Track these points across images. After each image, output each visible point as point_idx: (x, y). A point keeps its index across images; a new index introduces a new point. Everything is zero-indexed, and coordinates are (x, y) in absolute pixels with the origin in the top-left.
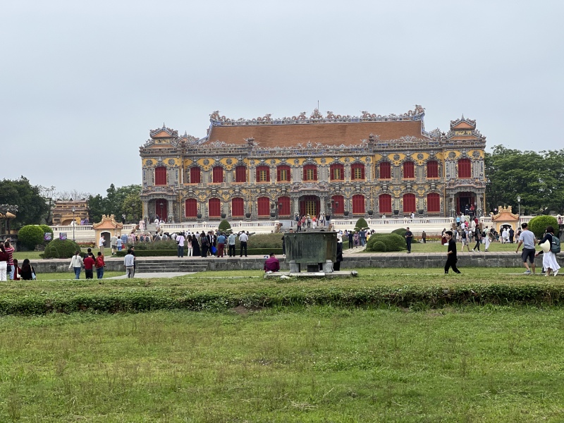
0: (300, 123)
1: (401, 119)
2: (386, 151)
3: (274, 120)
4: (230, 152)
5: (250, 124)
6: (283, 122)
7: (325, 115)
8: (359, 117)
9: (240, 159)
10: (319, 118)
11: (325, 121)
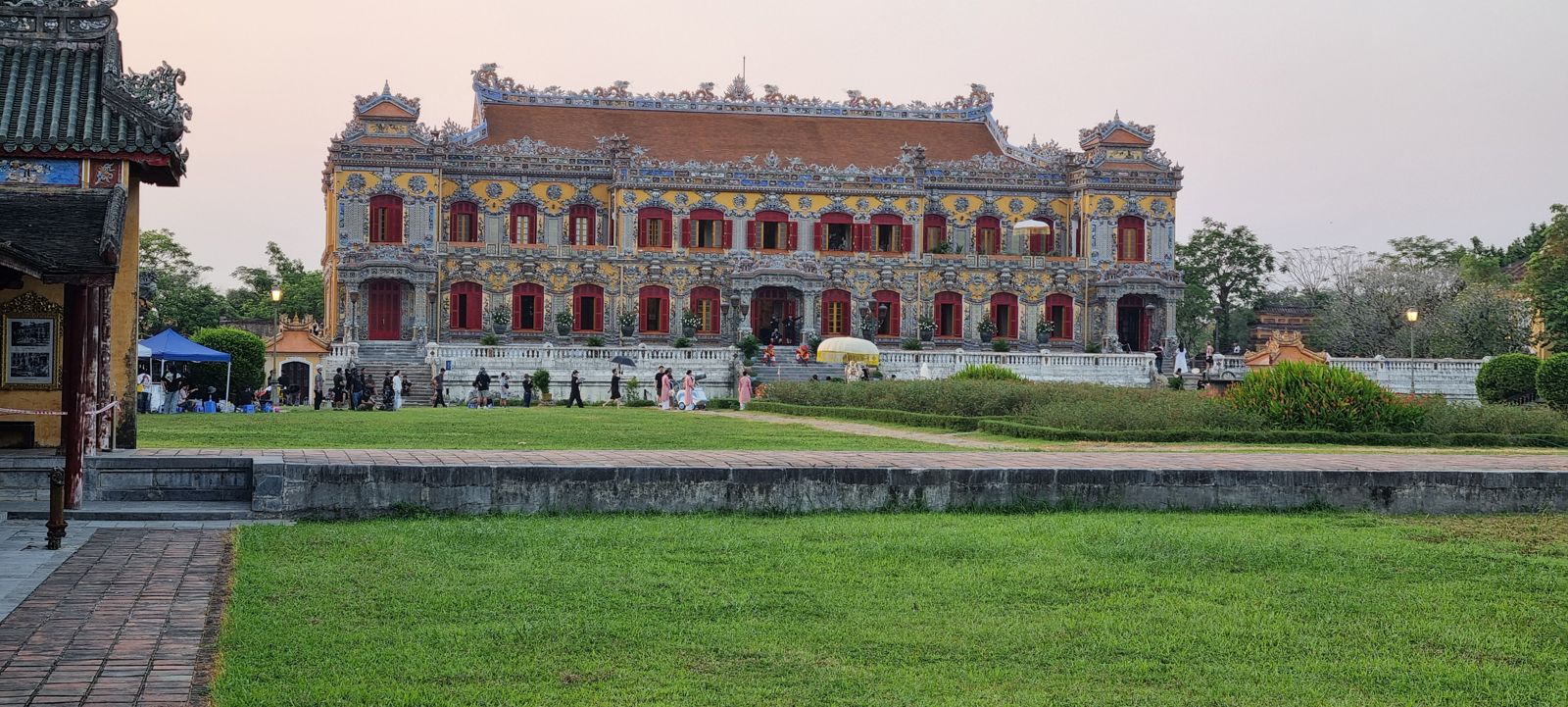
0: (700, 108)
1: (938, 115)
2: (940, 188)
3: (635, 95)
4: (558, 167)
5: (575, 103)
6: (658, 104)
7: (759, 94)
8: (841, 103)
9: (583, 187)
10: (745, 99)
11: (759, 108)
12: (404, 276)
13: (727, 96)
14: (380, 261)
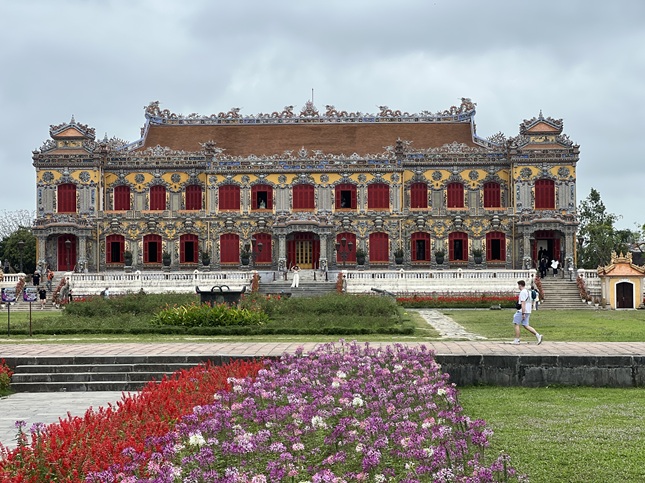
0: (285, 122)
1: (439, 119)
2: (421, 166)
3: (244, 117)
4: (177, 163)
6: (258, 121)
7: (322, 112)
8: (375, 115)
9: (193, 174)
10: (313, 115)
11: (322, 120)
12: (72, 232)
13: (302, 113)
14: (58, 223)
